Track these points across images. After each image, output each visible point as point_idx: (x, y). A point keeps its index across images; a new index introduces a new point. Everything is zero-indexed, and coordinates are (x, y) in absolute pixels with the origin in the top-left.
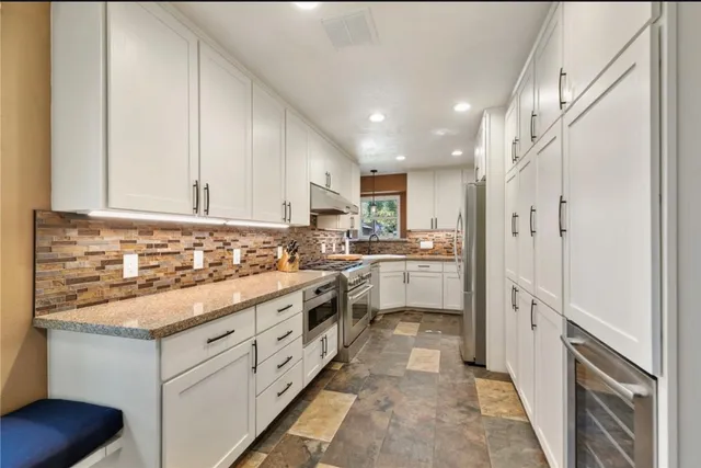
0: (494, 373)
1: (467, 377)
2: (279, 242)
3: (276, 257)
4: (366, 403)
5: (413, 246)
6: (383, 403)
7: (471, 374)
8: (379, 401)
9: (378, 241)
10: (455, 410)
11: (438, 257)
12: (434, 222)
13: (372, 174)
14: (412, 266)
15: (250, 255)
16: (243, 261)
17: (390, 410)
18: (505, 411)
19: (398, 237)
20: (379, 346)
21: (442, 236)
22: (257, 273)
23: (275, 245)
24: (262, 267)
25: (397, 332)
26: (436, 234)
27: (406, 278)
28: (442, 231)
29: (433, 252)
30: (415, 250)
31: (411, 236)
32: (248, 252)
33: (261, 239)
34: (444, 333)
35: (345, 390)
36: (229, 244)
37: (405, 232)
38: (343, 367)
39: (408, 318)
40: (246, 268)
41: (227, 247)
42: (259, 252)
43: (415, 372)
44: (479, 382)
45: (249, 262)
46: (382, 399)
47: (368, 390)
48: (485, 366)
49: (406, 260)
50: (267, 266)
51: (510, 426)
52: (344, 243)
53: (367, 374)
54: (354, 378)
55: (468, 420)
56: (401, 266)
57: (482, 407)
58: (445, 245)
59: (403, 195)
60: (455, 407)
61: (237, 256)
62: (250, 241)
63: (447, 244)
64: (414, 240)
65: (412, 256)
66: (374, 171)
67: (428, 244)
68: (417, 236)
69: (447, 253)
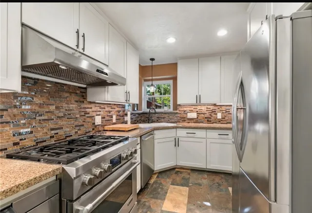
5: (182, 116)
9: (155, 113)
12: (198, 98)
13: (150, 63)
14: (182, 133)
19: (171, 110)
21: (204, 108)
26: (199, 108)
27: (177, 143)
28: (204, 105)
29: (196, 121)
30: (184, 119)
31: (180, 109)
37: (176, 106)
49: (176, 127)
56: (172, 133)
58: (206, 116)
59: (175, 79)
63: (207, 115)
64: (183, 112)
65: (180, 125)
66: (152, 60)
67: (193, 115)
68: (185, 109)
69: (209, 121)
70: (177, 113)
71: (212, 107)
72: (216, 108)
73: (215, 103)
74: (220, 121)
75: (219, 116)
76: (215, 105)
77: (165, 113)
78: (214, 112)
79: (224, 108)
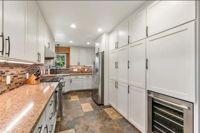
0: (107, 106)
1: (102, 109)
2: (27, 71)
3: (26, 78)
4: (79, 130)
6: (85, 128)
7: (102, 108)
8: (83, 128)
9: (60, 69)
10: (106, 121)
11: (79, 74)
12: (79, 63)
13: (58, 46)
14: (73, 77)
15: (15, 78)
16: (11, 82)
17: (89, 129)
18: (117, 116)
19: (65, 68)
20: (69, 107)
21: (80, 67)
22: (18, 87)
23: (26, 72)
24: (20, 83)
25: (72, 100)
26: (78, 67)
27: (71, 81)
29: (77, 72)
30: (72, 72)
31: (70, 68)
32: (14, 77)
33: (19, 70)
34: (86, 97)
35: (69, 129)
36: (4, 73)
37: (68, 66)
38: (61, 119)
39: (73, 94)
40: (13, 85)
41: (3, 75)
42: (19, 76)
43: (87, 112)
44: (105, 110)
45: (15, 82)
46: (84, 126)
47: (77, 125)
48: (103, 105)
49: (70, 75)
50: (22, 83)
51: (121, 120)
52: (47, 70)
53: (72, 119)
54: (68, 122)
55: (111, 123)
56: (69, 77)
57: (111, 117)
59: (68, 54)
60: (105, 120)
61: (8, 79)
62: (15, 71)
63: (82, 70)
64: (71, 69)
65: (71, 74)
66: (58, 45)
67: (76, 70)
68: (73, 68)
69: (82, 73)
70: (69, 69)
71: (83, 67)
72: (85, 67)
73: (84, 65)
74: (86, 72)
75: (86, 70)
76: (84, 66)
77: (63, 69)
78: (84, 69)
79: (87, 67)
